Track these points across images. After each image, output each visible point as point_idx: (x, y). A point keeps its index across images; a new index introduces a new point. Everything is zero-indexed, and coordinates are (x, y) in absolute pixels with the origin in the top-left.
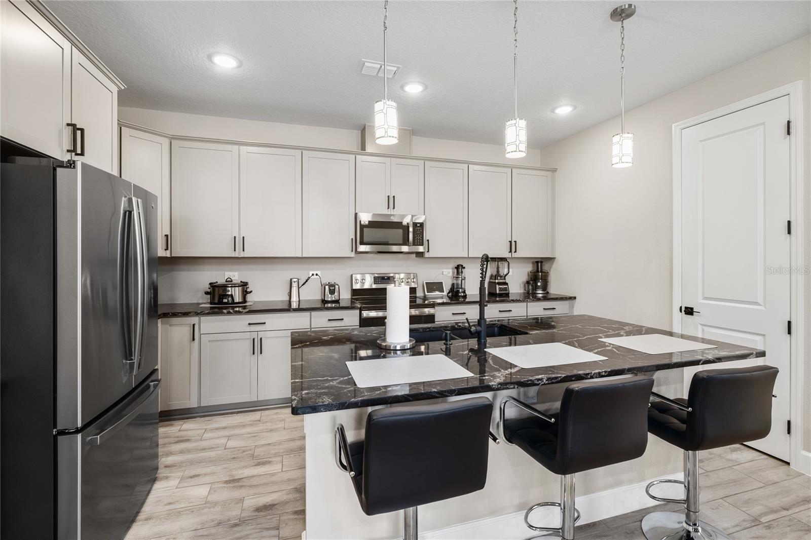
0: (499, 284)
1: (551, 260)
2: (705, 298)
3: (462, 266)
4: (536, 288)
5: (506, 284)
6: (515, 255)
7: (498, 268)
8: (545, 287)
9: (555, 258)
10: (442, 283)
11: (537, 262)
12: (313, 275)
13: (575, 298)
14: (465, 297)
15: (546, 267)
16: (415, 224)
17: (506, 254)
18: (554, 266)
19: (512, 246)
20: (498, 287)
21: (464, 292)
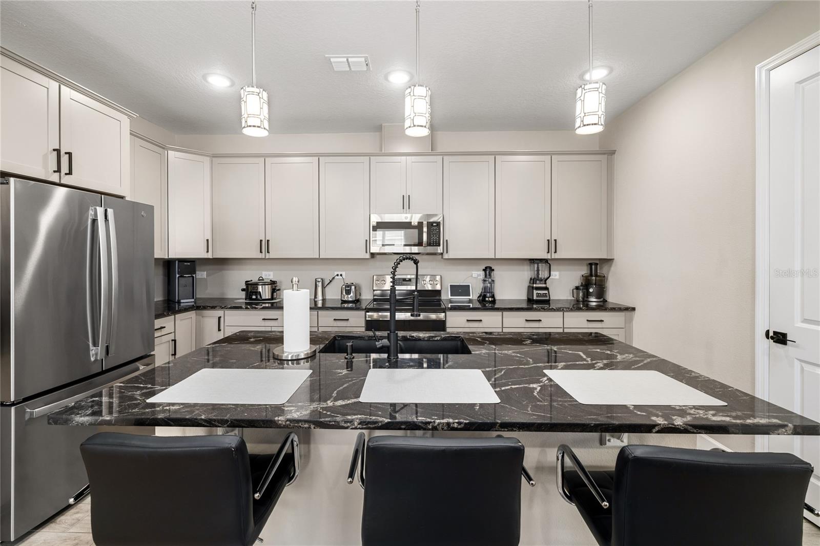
0: (537, 289)
1: (608, 261)
2: (806, 321)
3: (490, 268)
4: (587, 294)
5: (546, 289)
6: (555, 256)
7: (538, 270)
8: (601, 293)
9: (613, 259)
10: (469, 286)
11: (591, 264)
12: (338, 275)
13: (634, 309)
14: (494, 302)
15: (602, 271)
16: (430, 225)
17: (544, 255)
18: (613, 268)
19: (552, 245)
20: (535, 292)
21: (493, 296)
